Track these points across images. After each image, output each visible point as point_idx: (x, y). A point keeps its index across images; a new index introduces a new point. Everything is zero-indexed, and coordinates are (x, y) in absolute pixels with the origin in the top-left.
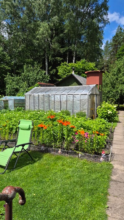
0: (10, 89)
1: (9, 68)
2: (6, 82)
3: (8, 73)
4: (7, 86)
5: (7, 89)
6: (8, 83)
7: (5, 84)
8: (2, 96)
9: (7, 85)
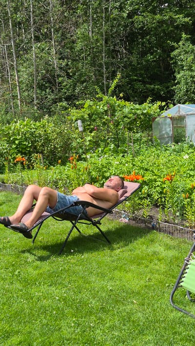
0: (187, 84)
1: (187, 19)
2: (176, 63)
3: (184, 35)
4: (178, 76)
5: (179, 83)
6: (182, 66)
7: (171, 69)
8: (167, 104)
9: (179, 73)
